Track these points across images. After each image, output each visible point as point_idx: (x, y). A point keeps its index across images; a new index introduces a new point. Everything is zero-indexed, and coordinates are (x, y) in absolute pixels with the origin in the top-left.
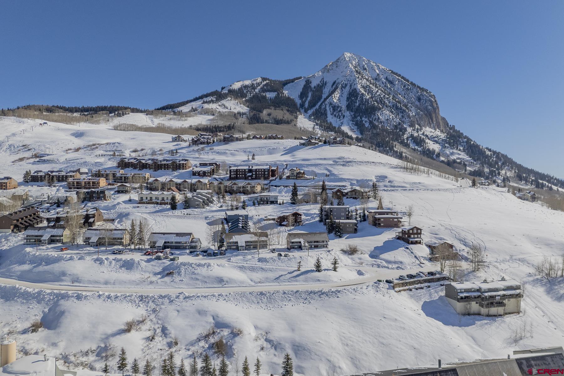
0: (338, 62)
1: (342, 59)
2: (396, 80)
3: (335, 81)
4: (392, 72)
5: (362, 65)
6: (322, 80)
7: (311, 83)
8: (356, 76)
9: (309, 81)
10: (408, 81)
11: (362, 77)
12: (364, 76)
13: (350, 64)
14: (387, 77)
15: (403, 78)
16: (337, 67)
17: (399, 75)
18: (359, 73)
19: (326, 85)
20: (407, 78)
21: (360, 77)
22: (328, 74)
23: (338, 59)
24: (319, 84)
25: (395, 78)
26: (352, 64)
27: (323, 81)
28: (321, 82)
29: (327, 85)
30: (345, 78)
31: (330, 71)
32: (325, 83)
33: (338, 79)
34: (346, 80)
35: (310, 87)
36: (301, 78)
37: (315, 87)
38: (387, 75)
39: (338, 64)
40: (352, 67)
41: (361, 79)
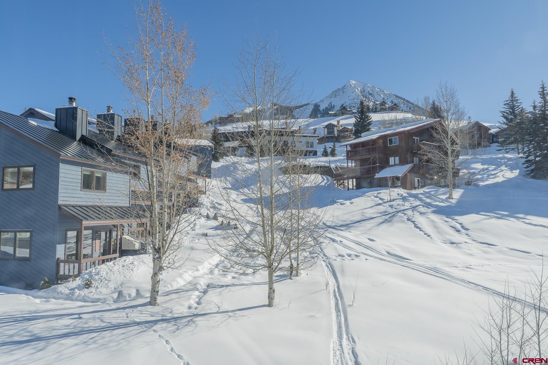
0: (344, 89)
1: (348, 86)
2: (401, 103)
3: (343, 104)
4: (397, 96)
5: (367, 91)
6: (329, 104)
7: (319, 106)
8: (363, 99)
9: (317, 105)
10: (413, 104)
11: (369, 100)
12: (370, 99)
14: (392, 101)
15: (407, 101)
16: (343, 93)
17: (404, 99)
18: (366, 97)
19: (334, 108)
20: (411, 102)
21: (367, 100)
22: (335, 98)
23: (344, 86)
24: (327, 108)
25: (400, 101)
26: (358, 89)
27: (331, 105)
28: (329, 105)
29: (335, 108)
30: (353, 101)
31: (337, 96)
32: (333, 106)
33: (345, 102)
34: (353, 103)
35: (319, 110)
36: (308, 104)
37: (323, 110)
38: (392, 99)
39: (345, 90)
40: (359, 92)
41: (368, 102)
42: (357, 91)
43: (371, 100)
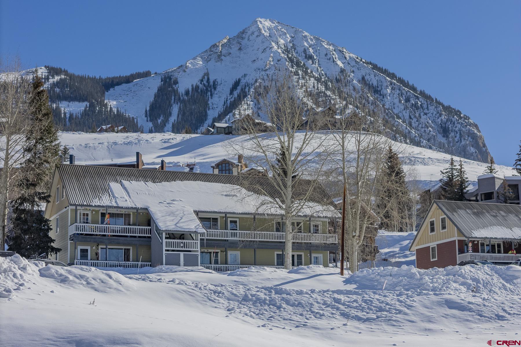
0: (243, 38)
1: (253, 33)
2: (385, 84)
3: (239, 80)
4: (375, 67)
5: (302, 49)
6: (203, 77)
7: (176, 82)
8: (291, 69)
9: (170, 79)
10: (414, 89)
11: (306, 73)
12: (309, 71)
13: (273, 44)
14: (363, 78)
15: (401, 81)
16: (240, 49)
17: (392, 76)
18: (298, 64)
19: (215, 89)
20: (411, 83)
21: (300, 72)
22: (219, 64)
23: (243, 32)
24: (197, 87)
25: (383, 80)
26: (277, 43)
27: (208, 79)
28: (202, 81)
29: (219, 88)
30: (263, 73)
31: (223, 57)
32: (211, 83)
33: (245, 75)
34: (266, 77)
35: (175, 92)
36: (147, 74)
37: (187, 93)
38: (363, 72)
39: (244, 42)
40: (279, 51)
41: (303, 78)
42: (276, 47)
43: (312, 72)
